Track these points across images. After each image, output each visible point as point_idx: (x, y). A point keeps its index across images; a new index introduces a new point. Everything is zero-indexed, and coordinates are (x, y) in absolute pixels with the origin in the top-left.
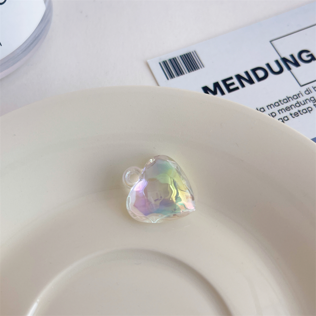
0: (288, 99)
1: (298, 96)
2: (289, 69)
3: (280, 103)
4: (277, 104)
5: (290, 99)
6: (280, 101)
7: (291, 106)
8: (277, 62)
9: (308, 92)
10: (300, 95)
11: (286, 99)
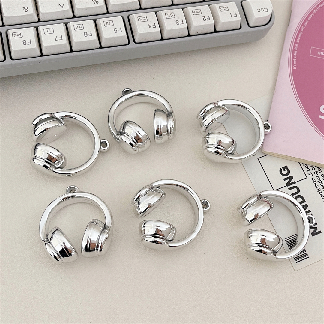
0: (317, 187)
1: (314, 181)
2: (295, 182)
3: (320, 192)
4: (321, 193)
5: (316, 185)
6: (318, 191)
7: (322, 186)
8: (290, 189)
9: (310, 174)
10: (313, 179)
11: (317, 188)
